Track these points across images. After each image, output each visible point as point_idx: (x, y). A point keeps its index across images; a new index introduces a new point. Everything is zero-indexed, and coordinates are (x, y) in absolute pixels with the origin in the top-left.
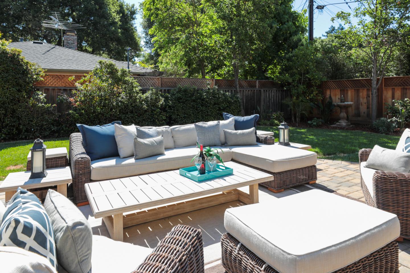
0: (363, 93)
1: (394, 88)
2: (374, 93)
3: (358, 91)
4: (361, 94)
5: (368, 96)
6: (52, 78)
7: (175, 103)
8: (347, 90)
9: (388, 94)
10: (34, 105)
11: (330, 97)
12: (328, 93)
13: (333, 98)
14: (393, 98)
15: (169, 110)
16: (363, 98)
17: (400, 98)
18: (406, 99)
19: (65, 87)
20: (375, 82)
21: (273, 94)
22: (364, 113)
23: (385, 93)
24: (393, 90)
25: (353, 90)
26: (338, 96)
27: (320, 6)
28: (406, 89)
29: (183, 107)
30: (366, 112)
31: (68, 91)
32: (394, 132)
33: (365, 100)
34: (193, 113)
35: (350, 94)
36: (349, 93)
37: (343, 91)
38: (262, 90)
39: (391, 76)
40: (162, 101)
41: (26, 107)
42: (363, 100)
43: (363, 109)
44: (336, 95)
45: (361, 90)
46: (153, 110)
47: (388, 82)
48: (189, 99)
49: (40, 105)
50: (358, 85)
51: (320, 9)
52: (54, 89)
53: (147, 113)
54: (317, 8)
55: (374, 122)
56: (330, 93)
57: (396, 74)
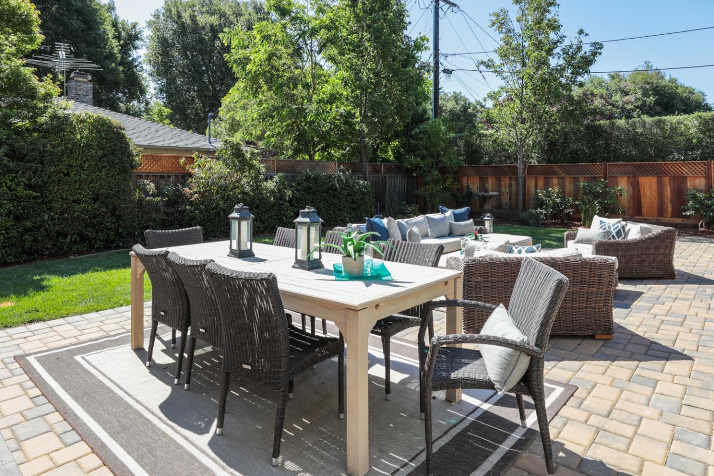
0: (505, 182)
1: (537, 177)
2: (521, 182)
3: (499, 180)
4: (503, 183)
5: (510, 185)
6: (146, 159)
7: (303, 195)
8: (487, 178)
9: (531, 183)
10: (140, 201)
11: (468, 186)
12: (465, 180)
13: (471, 187)
14: (536, 188)
15: (295, 204)
16: (505, 187)
17: (543, 187)
18: (550, 189)
19: (162, 172)
20: (521, 171)
21: (398, 181)
22: (506, 204)
23: (528, 181)
24: (536, 178)
25: (494, 178)
26: (477, 185)
27: (448, 70)
28: (549, 178)
29: (313, 199)
30: (508, 204)
31: (166, 179)
32: (542, 224)
33: (507, 190)
34: (324, 207)
35: (490, 183)
36: (490, 181)
37: (483, 179)
38: (387, 176)
39: (533, 164)
40: (289, 193)
41: (131, 202)
42: (505, 190)
43: (505, 200)
44: (474, 184)
45: (503, 179)
46: (281, 204)
47: (531, 170)
48: (319, 189)
49: (148, 198)
50: (499, 172)
51: (448, 73)
52: (156, 176)
53: (275, 208)
54: (445, 71)
55: (521, 216)
56: (468, 180)
57: (539, 162)
